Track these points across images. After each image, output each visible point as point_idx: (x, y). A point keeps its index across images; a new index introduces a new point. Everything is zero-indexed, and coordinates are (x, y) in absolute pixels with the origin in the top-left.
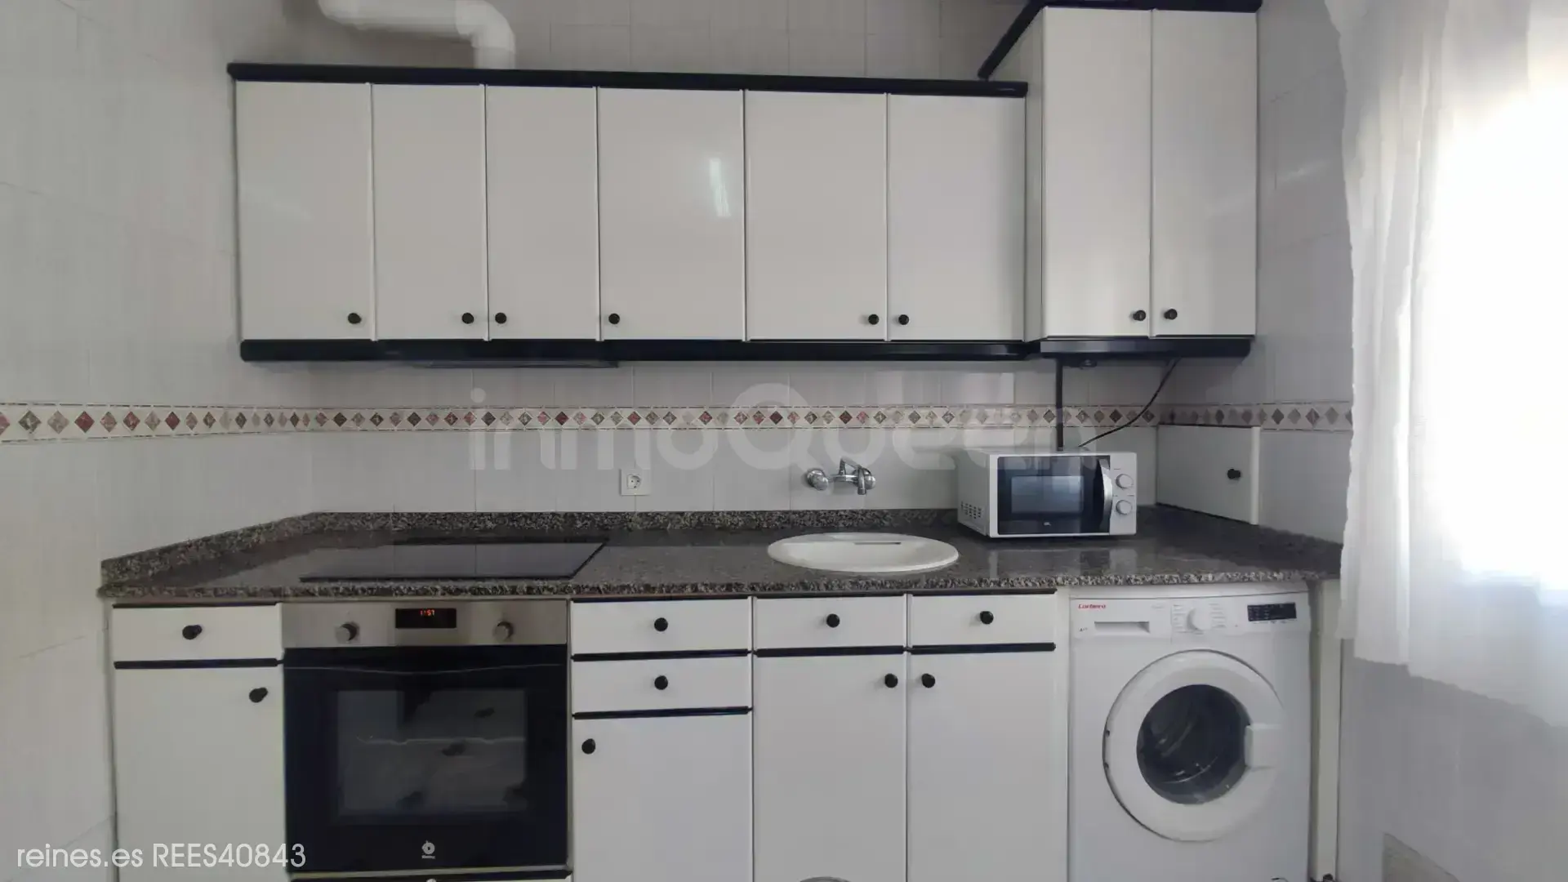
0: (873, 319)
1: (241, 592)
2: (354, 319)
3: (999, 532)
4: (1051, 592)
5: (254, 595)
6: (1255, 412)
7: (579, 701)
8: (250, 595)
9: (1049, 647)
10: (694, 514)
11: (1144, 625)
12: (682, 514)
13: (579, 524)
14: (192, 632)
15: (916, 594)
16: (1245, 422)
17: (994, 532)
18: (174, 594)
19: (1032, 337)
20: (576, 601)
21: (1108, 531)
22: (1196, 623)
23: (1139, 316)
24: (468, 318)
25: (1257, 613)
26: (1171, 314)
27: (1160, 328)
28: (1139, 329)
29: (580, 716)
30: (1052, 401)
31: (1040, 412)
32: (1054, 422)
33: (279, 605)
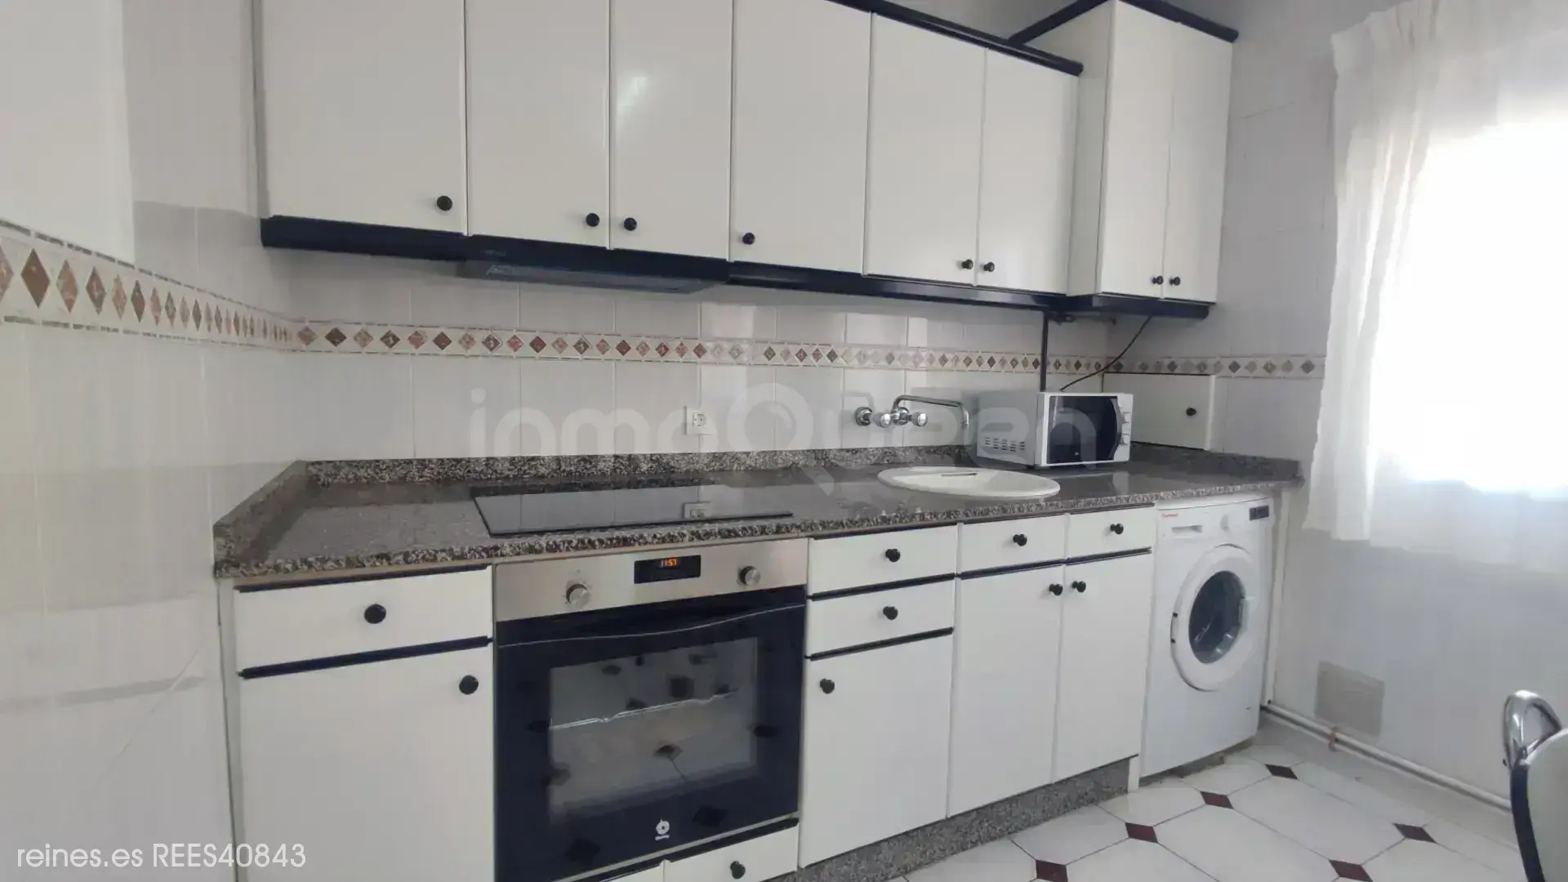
0: (968, 264)
1: (444, 554)
2: (444, 204)
3: (1048, 462)
4: (1152, 504)
5: (462, 557)
6: (1211, 362)
7: (815, 642)
8: (455, 558)
9: (1145, 551)
11: (1195, 528)
12: (744, 454)
14: (375, 614)
15: (1072, 512)
16: (1202, 371)
17: (1044, 463)
18: (344, 564)
20: (816, 538)
21: (1112, 459)
22: (1227, 524)
23: (1158, 281)
24: (592, 219)
25: (1254, 514)
26: (1175, 281)
28: (1155, 292)
29: (815, 657)
30: (1039, 351)
31: (1031, 360)
32: (1039, 368)
33: (489, 568)
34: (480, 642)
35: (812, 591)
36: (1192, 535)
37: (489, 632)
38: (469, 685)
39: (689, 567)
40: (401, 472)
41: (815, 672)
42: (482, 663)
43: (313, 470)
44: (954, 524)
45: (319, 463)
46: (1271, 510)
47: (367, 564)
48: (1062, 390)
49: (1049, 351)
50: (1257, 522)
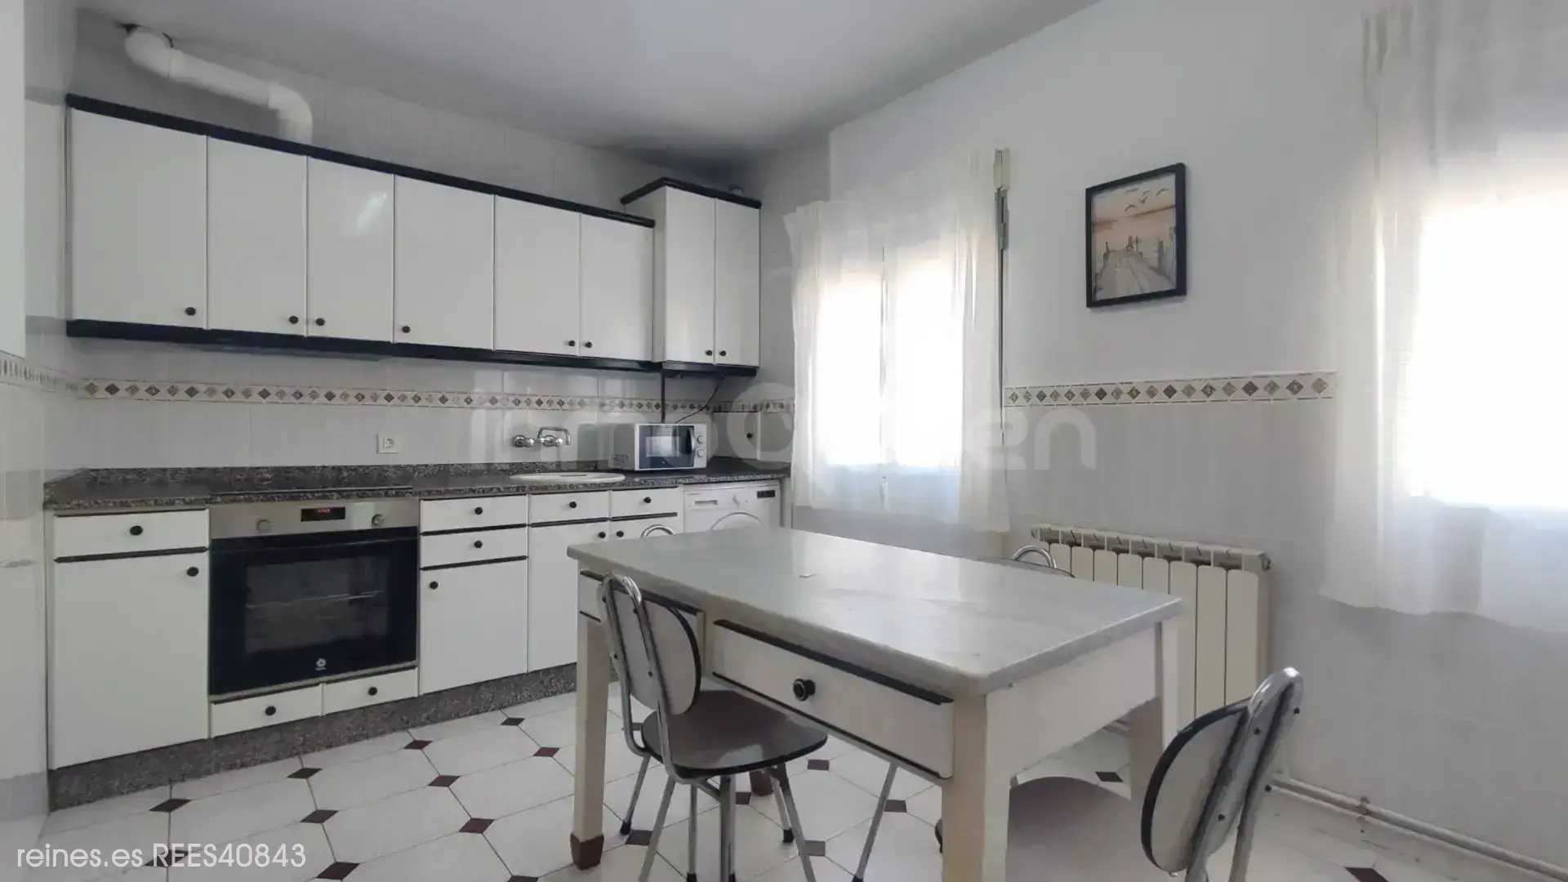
0: (572, 343)
1: (179, 501)
2: (191, 311)
3: (640, 470)
4: (676, 487)
5: (188, 503)
7: (425, 560)
8: (185, 504)
9: (675, 514)
10: (435, 466)
11: (715, 502)
12: (426, 465)
13: (345, 474)
15: (614, 490)
17: (637, 468)
18: (118, 505)
19: (657, 360)
20: (425, 500)
21: (693, 466)
22: (737, 498)
23: (709, 353)
24: (294, 320)
25: (761, 495)
26: (723, 353)
27: (718, 360)
28: (709, 360)
29: (426, 569)
30: (659, 397)
31: (654, 403)
32: (660, 410)
33: (207, 511)
34: (201, 550)
35: (424, 529)
36: (712, 506)
37: (206, 543)
38: (193, 572)
39: (339, 513)
40: (159, 476)
41: (425, 578)
42: (203, 561)
43: (93, 474)
44: (525, 494)
45: (98, 470)
46: (777, 493)
47: (133, 505)
48: (676, 423)
49: (667, 397)
50: (762, 500)
